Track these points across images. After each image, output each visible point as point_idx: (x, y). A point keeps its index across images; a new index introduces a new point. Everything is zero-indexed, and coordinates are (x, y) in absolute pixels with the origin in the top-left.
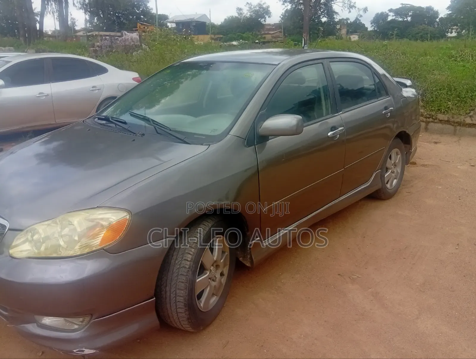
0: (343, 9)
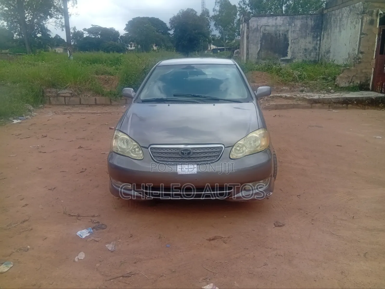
0: (56, 28)
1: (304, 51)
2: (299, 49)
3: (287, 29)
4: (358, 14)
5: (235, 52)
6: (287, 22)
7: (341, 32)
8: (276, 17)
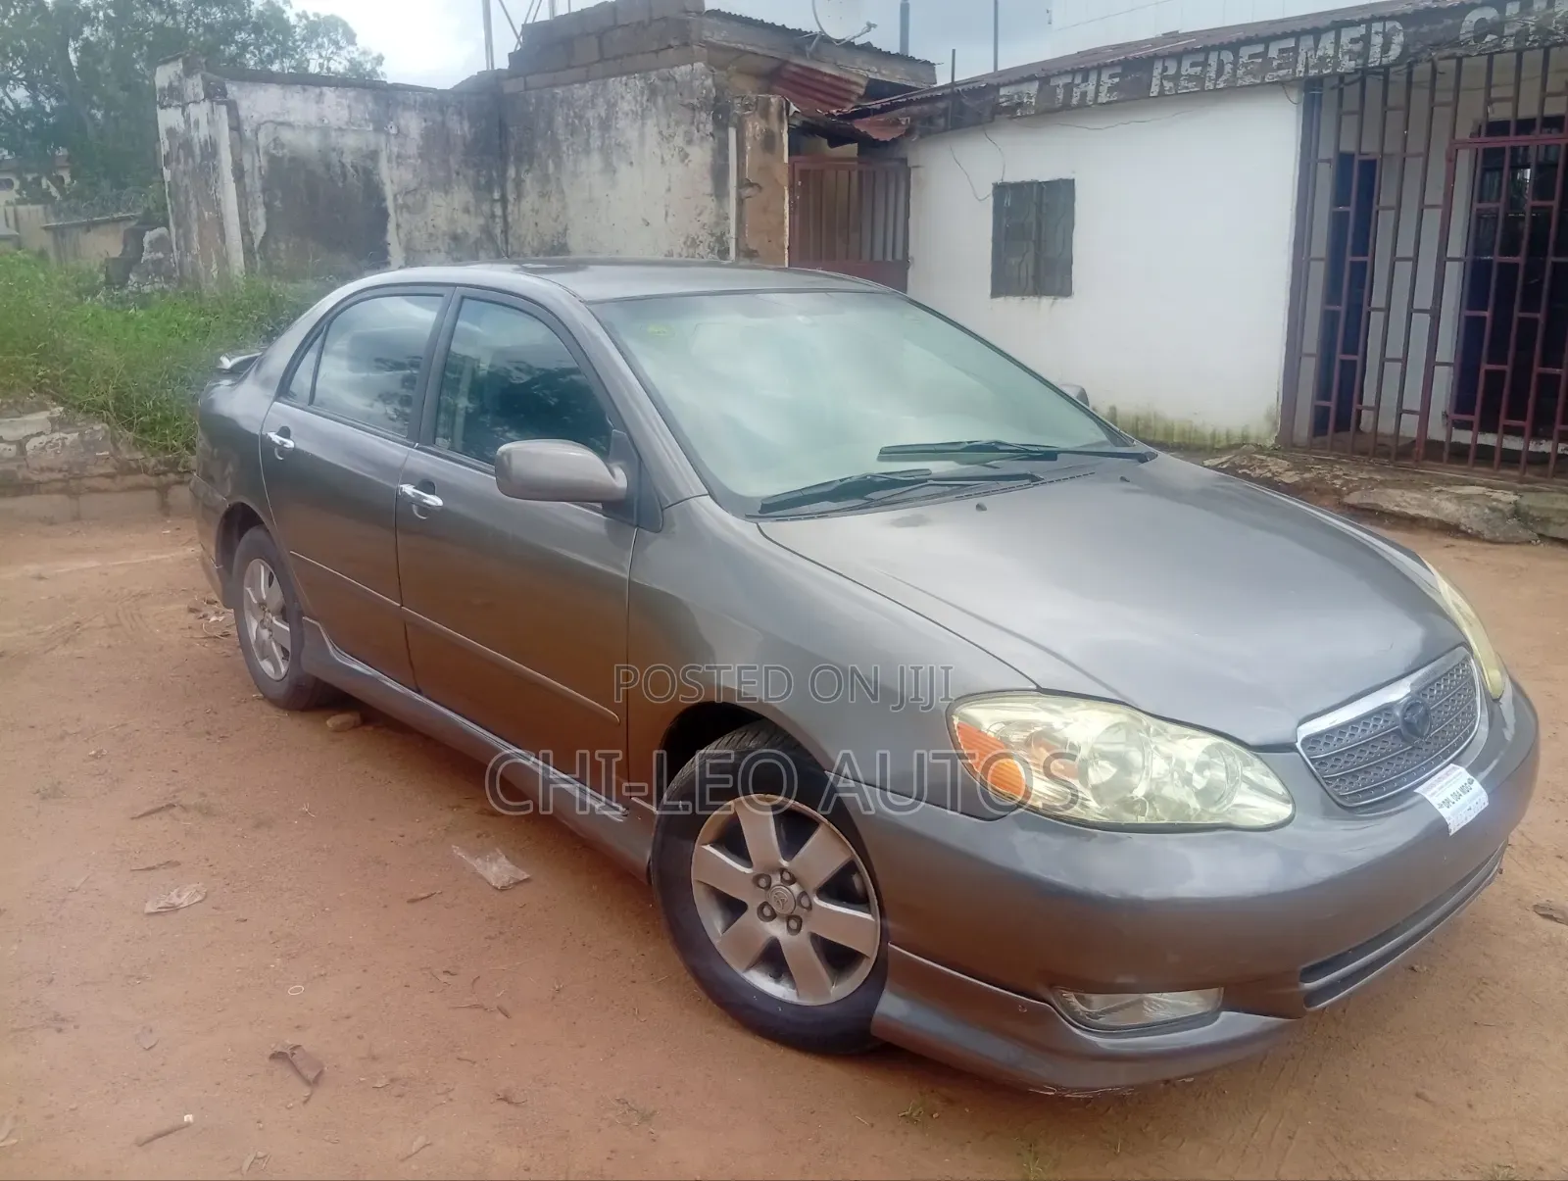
1: (453, 246)
2: (431, 235)
3: (372, 148)
4: (693, 108)
5: (150, 242)
6: (367, 117)
7: (615, 172)
8: (317, 90)
